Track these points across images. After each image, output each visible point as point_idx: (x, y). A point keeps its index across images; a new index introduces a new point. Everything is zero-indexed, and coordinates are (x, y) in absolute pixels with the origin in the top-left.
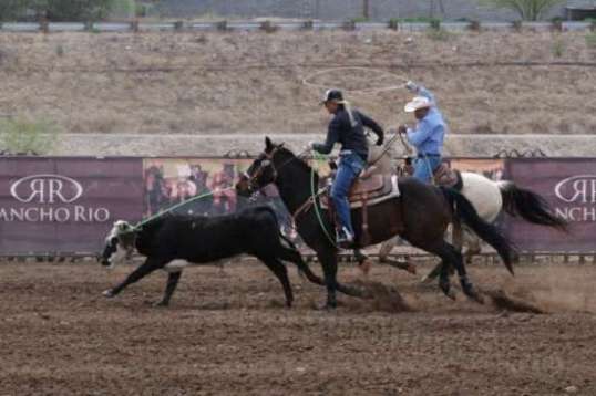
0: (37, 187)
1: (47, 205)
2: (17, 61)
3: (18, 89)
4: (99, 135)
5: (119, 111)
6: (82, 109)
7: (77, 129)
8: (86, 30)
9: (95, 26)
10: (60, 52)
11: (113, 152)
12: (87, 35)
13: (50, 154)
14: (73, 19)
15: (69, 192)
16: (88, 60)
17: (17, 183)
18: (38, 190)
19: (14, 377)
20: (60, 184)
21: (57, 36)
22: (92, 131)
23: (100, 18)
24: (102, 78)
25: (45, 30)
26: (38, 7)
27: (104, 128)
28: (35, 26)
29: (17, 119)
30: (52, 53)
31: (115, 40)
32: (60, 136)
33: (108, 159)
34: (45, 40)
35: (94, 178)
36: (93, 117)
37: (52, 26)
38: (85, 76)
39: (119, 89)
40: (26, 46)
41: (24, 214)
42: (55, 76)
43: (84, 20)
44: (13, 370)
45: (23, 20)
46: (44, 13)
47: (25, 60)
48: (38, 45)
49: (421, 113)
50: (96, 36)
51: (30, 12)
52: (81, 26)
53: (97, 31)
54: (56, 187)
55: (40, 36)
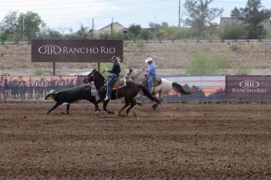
0: (247, 83)
1: (249, 88)
2: (241, 50)
3: (241, 57)
4: (263, 70)
5: (268, 63)
6: (258, 63)
7: (256, 68)
8: (260, 41)
9: (262, 40)
10: (252, 47)
11: (267, 74)
12: (260, 43)
13: (250, 74)
14: (256, 38)
15: (255, 84)
16: (260, 50)
17: (242, 82)
18: (247, 84)
19: (241, 134)
20: (253, 83)
21: (251, 43)
22: (261, 68)
23: (263, 38)
24: (264, 54)
25: (248, 41)
26: (246, 35)
27: (264, 68)
28: (246, 40)
29: (241, 65)
30: (251, 47)
31: (267, 44)
32: (253, 70)
33: (266, 76)
34: (248, 44)
35: (261, 81)
36: (261, 65)
37: (250, 40)
38: (259, 54)
39: (268, 57)
40: (243, 46)
41: (243, 91)
42: (251, 54)
43: (259, 39)
44: (241, 132)
45: (242, 39)
46: (248, 37)
47: (243, 49)
48: (247, 45)
49: (150, 63)
50: (263, 43)
51: (244, 37)
52: (258, 40)
53: (262, 42)
54: (252, 83)
55: (247, 43)
